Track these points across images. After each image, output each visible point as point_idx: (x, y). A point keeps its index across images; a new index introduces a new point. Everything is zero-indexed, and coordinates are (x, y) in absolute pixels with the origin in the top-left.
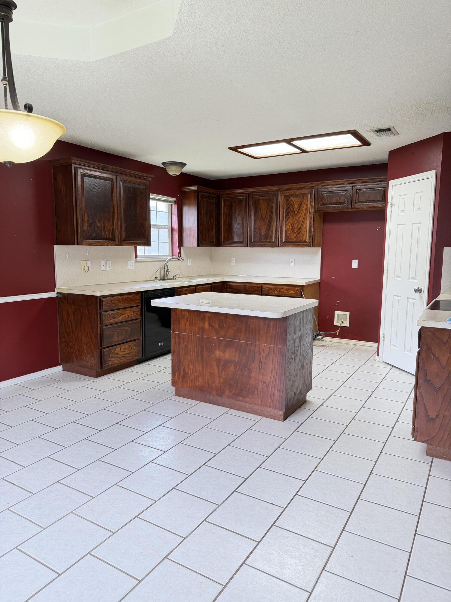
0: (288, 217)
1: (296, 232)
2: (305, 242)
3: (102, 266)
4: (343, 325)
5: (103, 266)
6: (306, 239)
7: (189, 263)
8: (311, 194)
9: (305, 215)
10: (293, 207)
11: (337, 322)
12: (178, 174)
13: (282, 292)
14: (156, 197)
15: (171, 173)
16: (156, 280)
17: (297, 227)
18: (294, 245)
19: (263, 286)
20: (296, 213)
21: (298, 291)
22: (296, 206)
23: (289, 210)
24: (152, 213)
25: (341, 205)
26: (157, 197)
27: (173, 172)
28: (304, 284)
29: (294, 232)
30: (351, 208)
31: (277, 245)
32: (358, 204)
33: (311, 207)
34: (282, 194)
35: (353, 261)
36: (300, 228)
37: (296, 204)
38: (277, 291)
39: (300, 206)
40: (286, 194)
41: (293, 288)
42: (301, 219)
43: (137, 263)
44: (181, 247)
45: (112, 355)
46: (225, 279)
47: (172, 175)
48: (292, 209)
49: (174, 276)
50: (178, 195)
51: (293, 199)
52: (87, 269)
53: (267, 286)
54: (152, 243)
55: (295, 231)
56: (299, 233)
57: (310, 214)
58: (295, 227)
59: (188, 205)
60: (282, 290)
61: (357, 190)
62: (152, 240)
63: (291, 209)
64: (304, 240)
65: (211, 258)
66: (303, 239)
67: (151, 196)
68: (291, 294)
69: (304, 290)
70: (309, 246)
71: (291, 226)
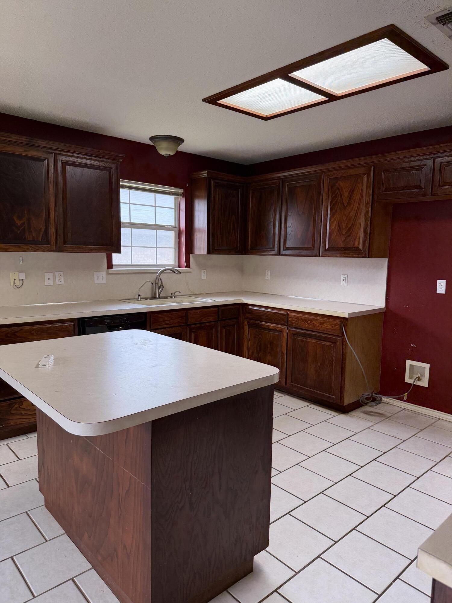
0: (334, 211)
1: (344, 235)
2: (358, 249)
3: (46, 279)
4: (419, 383)
5: (49, 279)
6: (359, 245)
7: (204, 276)
8: (369, 175)
9: (359, 207)
10: (341, 197)
11: (410, 378)
12: (172, 153)
13: (314, 325)
14: (154, 188)
15: (163, 152)
16: (140, 299)
17: (347, 226)
18: (340, 254)
19: (290, 314)
20: (345, 205)
21: (337, 326)
22: (346, 194)
23: (336, 200)
24: (122, 206)
25: (414, 190)
26: (156, 188)
27: (165, 150)
28: (347, 316)
29: (342, 234)
30: (431, 196)
31: (318, 254)
32: (443, 188)
33: (367, 195)
34: (326, 177)
35: (439, 281)
36: (350, 228)
37: (346, 191)
38: (308, 323)
39: (352, 192)
40: (331, 176)
41: (331, 320)
42: (352, 214)
43: (110, 276)
44: (191, 255)
45: (15, 412)
46: (243, 300)
47: (163, 156)
48: (340, 199)
49: (172, 294)
50: (187, 185)
51: (341, 184)
52: (18, 283)
53: (295, 314)
54: (122, 249)
55: (344, 233)
56: (349, 236)
57: (366, 205)
58: (344, 226)
59: (199, 197)
60: (314, 322)
61: (442, 164)
62: (122, 244)
63: (337, 200)
64: (356, 245)
65: (241, 270)
66: (354, 245)
67: (121, 183)
68: (327, 329)
69: (347, 325)
70: (364, 255)
71: (337, 225)
